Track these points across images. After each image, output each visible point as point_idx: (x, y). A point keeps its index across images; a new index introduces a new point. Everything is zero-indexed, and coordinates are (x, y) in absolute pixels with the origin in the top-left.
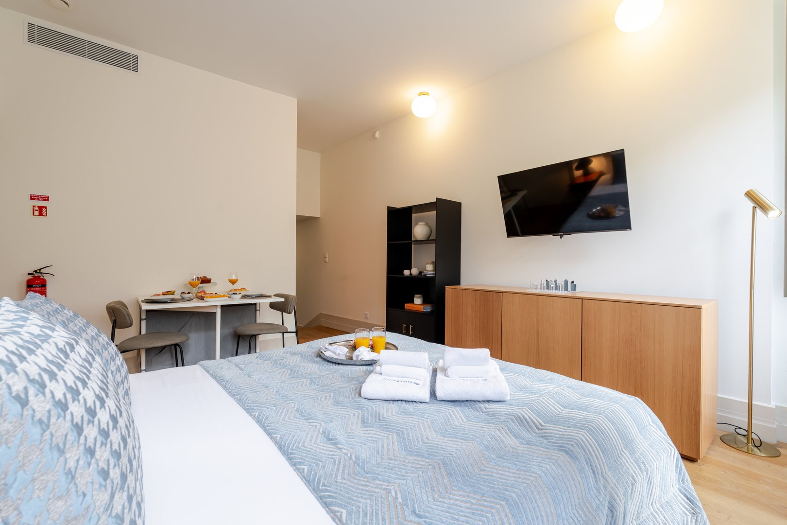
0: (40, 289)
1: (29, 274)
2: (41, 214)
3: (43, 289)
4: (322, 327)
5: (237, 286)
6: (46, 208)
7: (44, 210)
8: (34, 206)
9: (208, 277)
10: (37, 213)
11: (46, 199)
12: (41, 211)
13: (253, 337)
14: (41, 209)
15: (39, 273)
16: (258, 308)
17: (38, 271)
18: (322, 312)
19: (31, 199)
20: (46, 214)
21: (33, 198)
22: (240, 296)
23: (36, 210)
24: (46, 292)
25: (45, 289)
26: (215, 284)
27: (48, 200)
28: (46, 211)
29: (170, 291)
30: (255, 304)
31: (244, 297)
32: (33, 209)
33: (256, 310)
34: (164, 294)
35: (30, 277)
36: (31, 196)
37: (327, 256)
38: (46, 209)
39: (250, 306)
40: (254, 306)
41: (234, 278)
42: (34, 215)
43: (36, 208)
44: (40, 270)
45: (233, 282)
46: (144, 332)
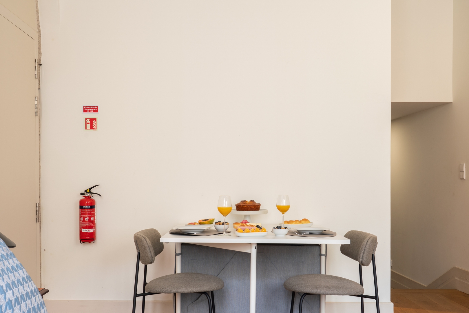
0: (89, 210)
1: (82, 194)
2: (92, 128)
3: (91, 210)
4: (456, 291)
5: (288, 216)
6: (95, 119)
7: (94, 122)
8: (86, 119)
9: (257, 202)
10: (88, 126)
11: (95, 110)
12: (92, 123)
13: (317, 298)
14: (92, 120)
15: (89, 193)
16: (323, 252)
17: (88, 191)
18: (456, 266)
19: (85, 111)
20: (96, 126)
21: (86, 110)
22: (285, 231)
23: (88, 123)
24: (94, 214)
25: (94, 211)
26: (266, 212)
27: (97, 111)
28: (96, 124)
29: (208, 220)
30: (319, 246)
31: (292, 233)
32: (86, 122)
33: (321, 255)
34: (200, 223)
35: (82, 197)
36: (84, 108)
37: (464, 170)
38: (96, 121)
39: (312, 247)
40: (318, 247)
41: (284, 203)
42: (86, 129)
43: (88, 121)
44: (90, 189)
45: (283, 210)
46: (179, 271)
